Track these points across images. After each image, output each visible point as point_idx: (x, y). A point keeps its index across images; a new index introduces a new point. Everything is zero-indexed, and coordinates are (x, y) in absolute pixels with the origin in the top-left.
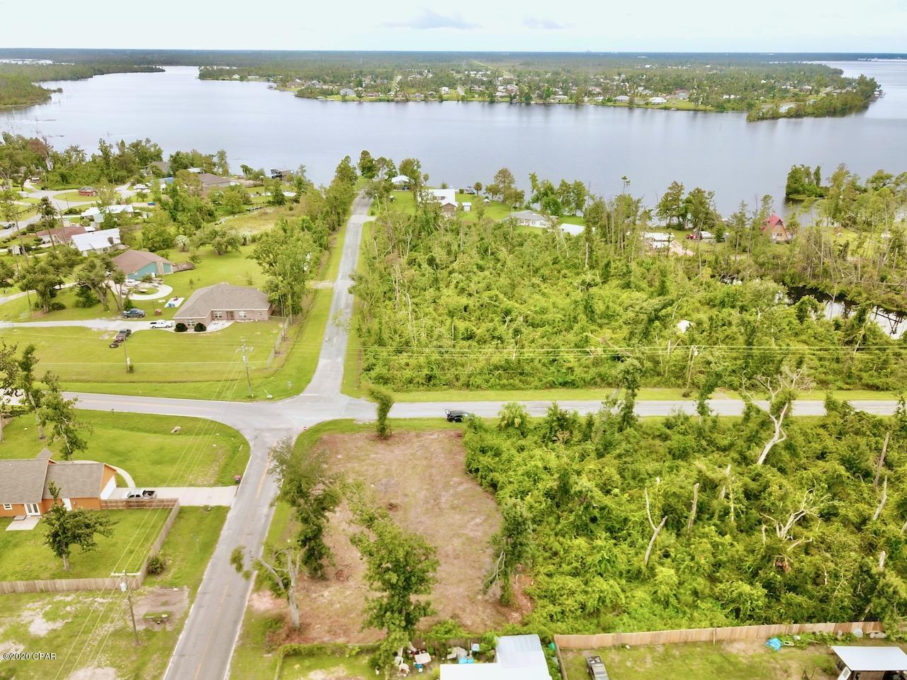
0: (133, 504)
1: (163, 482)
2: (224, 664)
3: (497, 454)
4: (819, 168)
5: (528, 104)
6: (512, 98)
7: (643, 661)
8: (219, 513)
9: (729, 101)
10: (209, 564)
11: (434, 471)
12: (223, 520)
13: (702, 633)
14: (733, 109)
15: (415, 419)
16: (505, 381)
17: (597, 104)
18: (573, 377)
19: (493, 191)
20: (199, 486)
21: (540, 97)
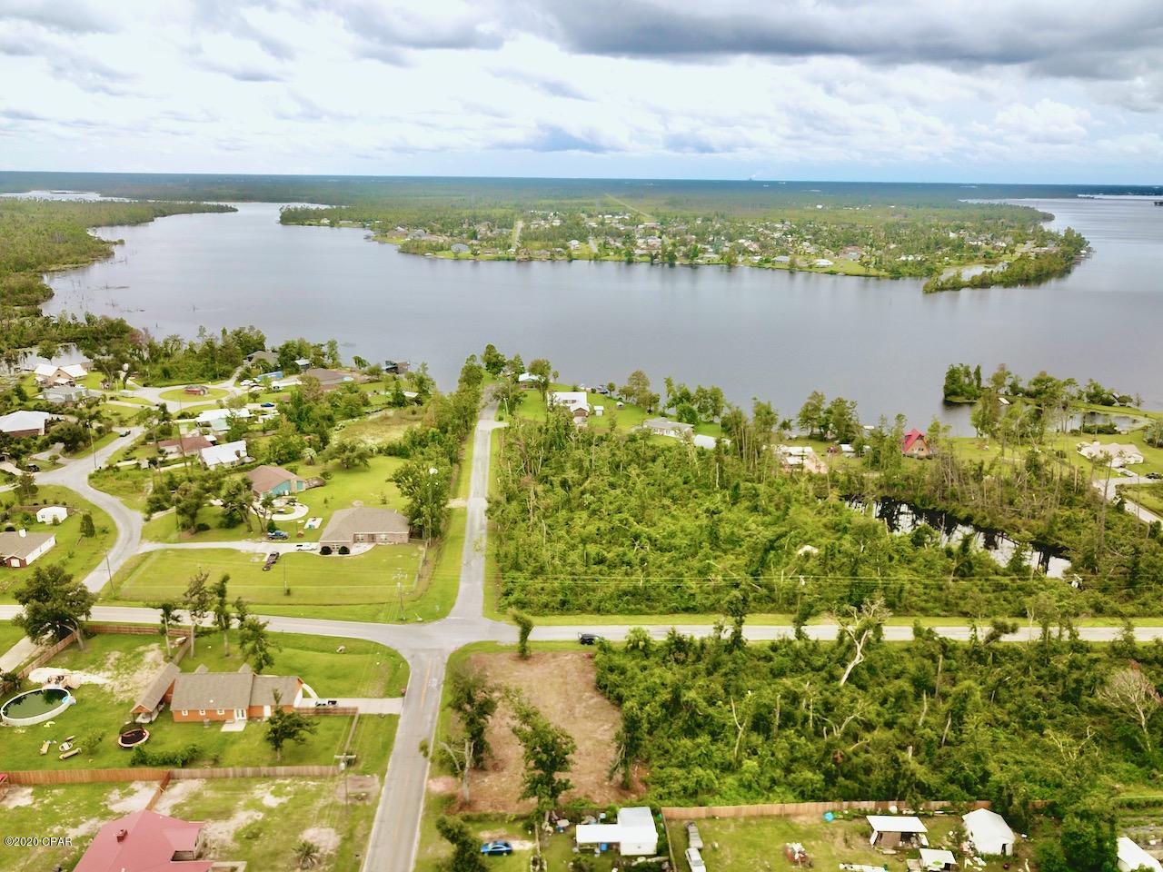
0: (320, 711)
1: (341, 694)
2: (415, 826)
3: (623, 672)
4: (978, 368)
5: (672, 265)
6: (653, 257)
7: (728, 827)
8: (392, 720)
9: (905, 264)
10: (391, 759)
11: (569, 687)
12: (396, 725)
13: (774, 807)
15: (552, 641)
16: (632, 607)
17: (753, 266)
18: (694, 603)
19: (627, 393)
20: (370, 697)
21: (686, 256)
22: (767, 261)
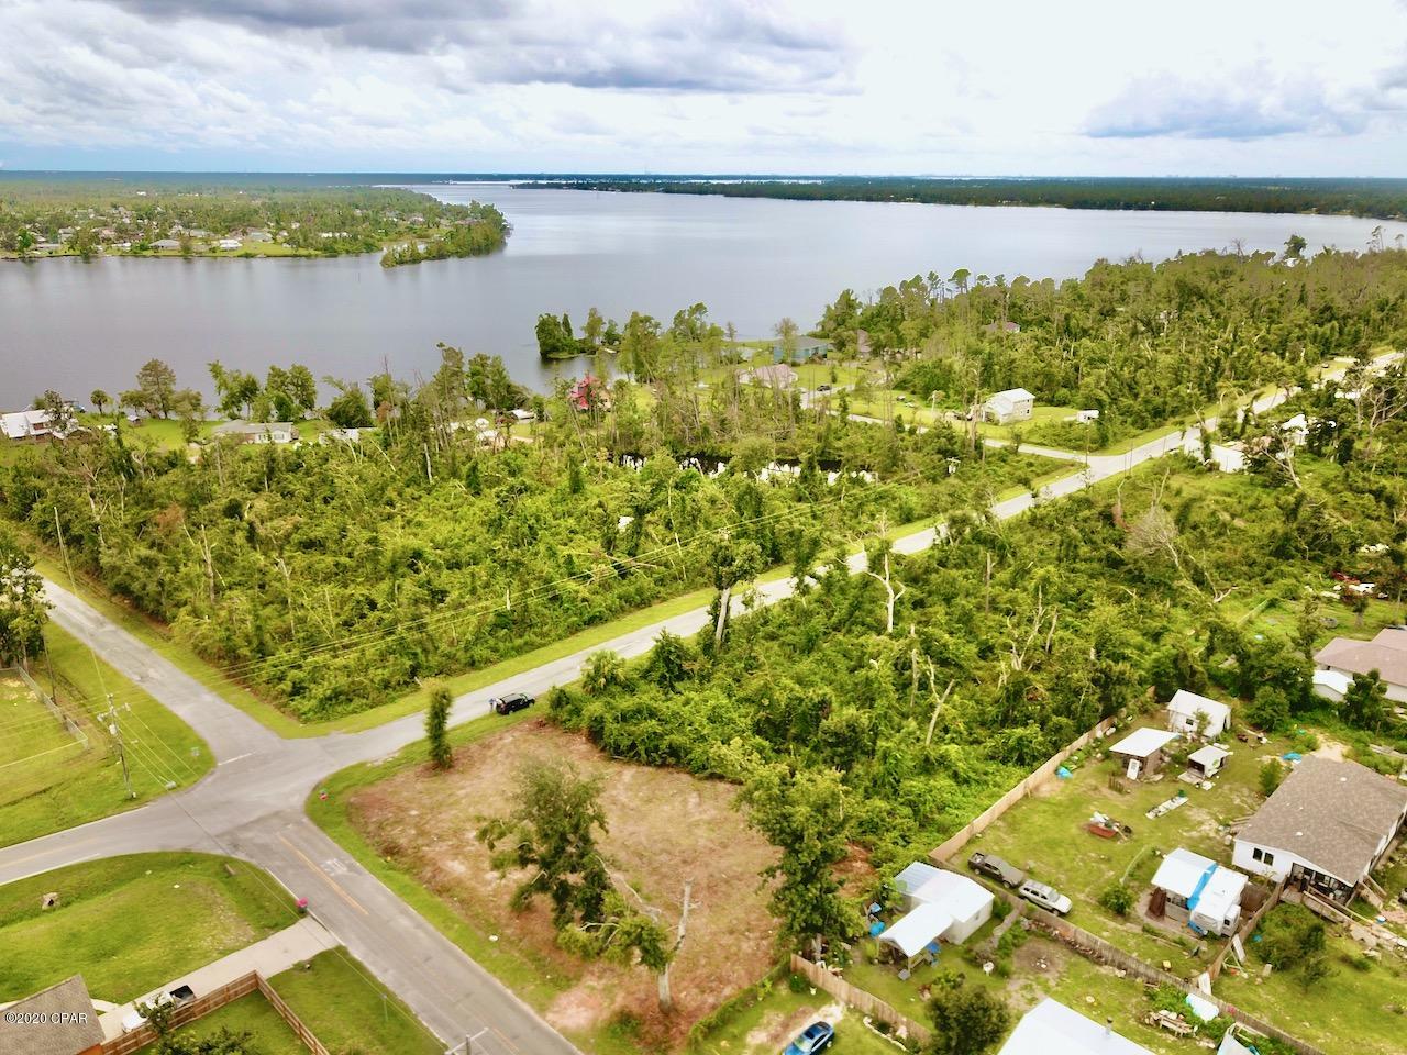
14: (348, 252)
17: (123, 255)
22: (143, 248)
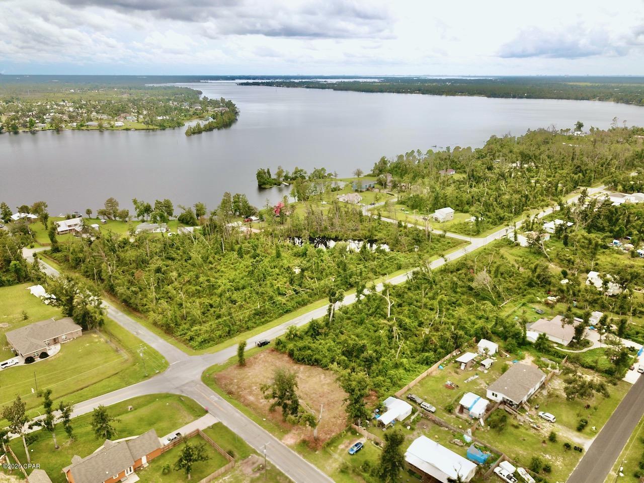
5: (16, 133)
14: (170, 127)
17: (72, 128)
21: (24, 126)
